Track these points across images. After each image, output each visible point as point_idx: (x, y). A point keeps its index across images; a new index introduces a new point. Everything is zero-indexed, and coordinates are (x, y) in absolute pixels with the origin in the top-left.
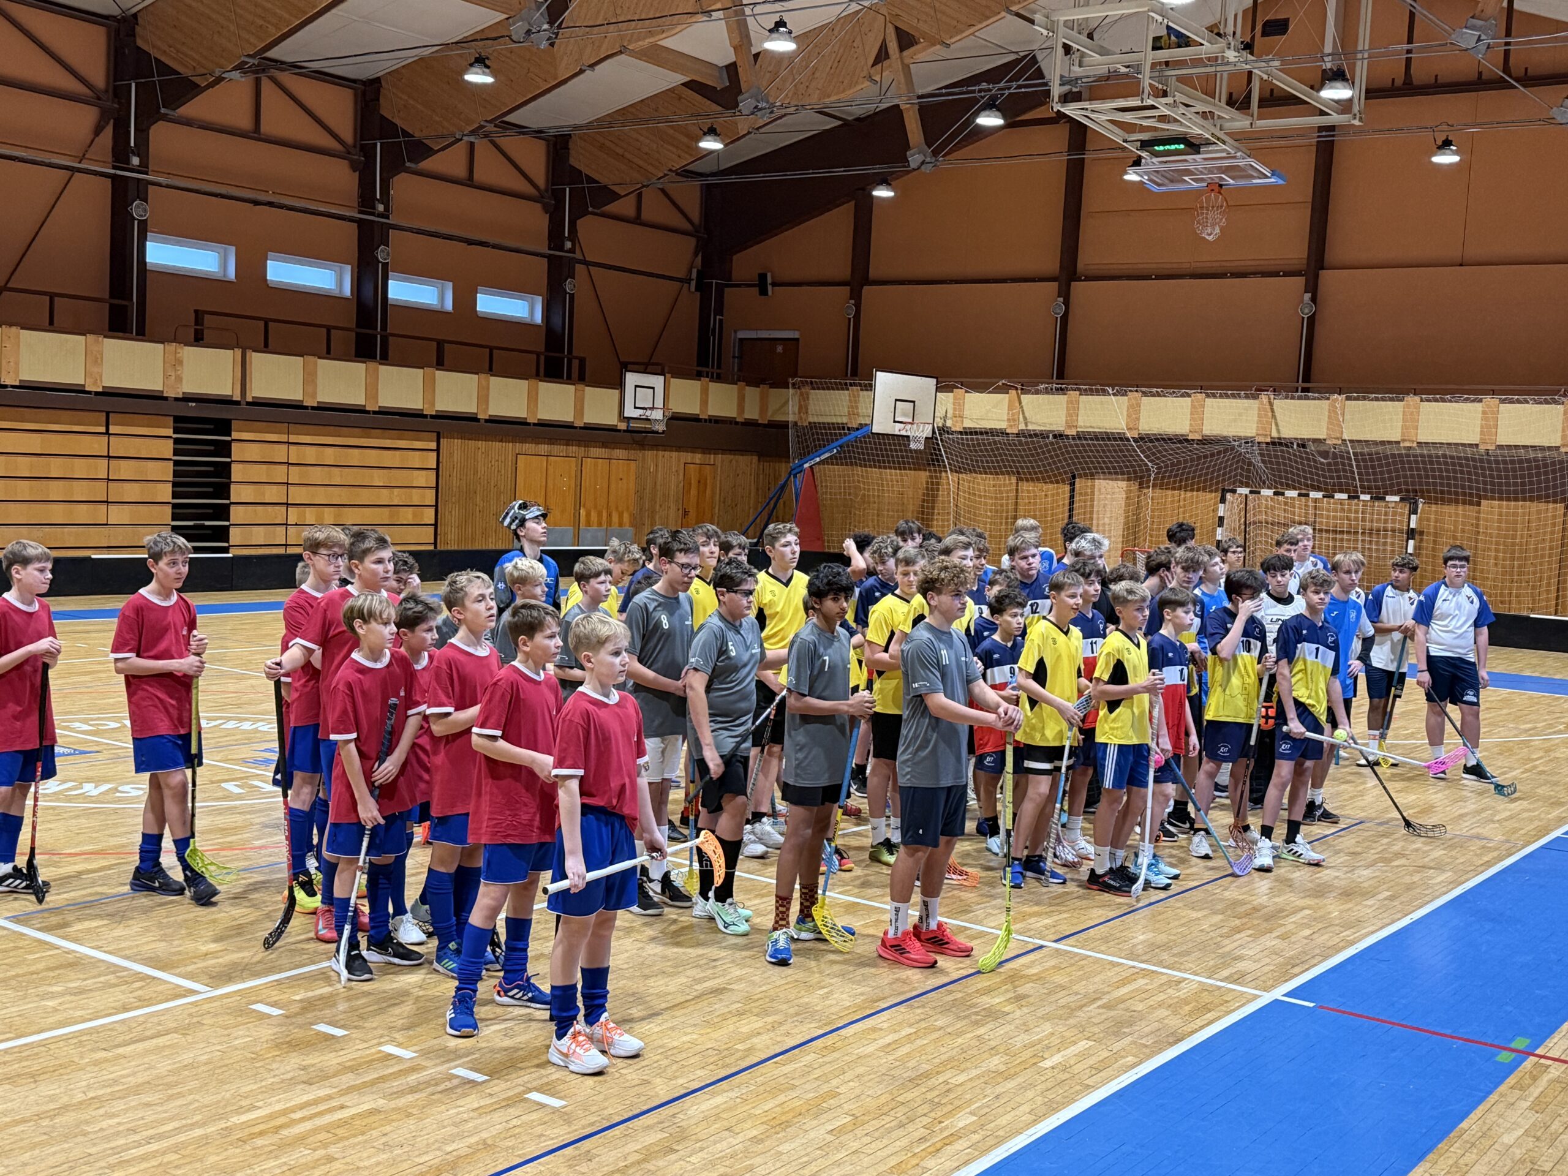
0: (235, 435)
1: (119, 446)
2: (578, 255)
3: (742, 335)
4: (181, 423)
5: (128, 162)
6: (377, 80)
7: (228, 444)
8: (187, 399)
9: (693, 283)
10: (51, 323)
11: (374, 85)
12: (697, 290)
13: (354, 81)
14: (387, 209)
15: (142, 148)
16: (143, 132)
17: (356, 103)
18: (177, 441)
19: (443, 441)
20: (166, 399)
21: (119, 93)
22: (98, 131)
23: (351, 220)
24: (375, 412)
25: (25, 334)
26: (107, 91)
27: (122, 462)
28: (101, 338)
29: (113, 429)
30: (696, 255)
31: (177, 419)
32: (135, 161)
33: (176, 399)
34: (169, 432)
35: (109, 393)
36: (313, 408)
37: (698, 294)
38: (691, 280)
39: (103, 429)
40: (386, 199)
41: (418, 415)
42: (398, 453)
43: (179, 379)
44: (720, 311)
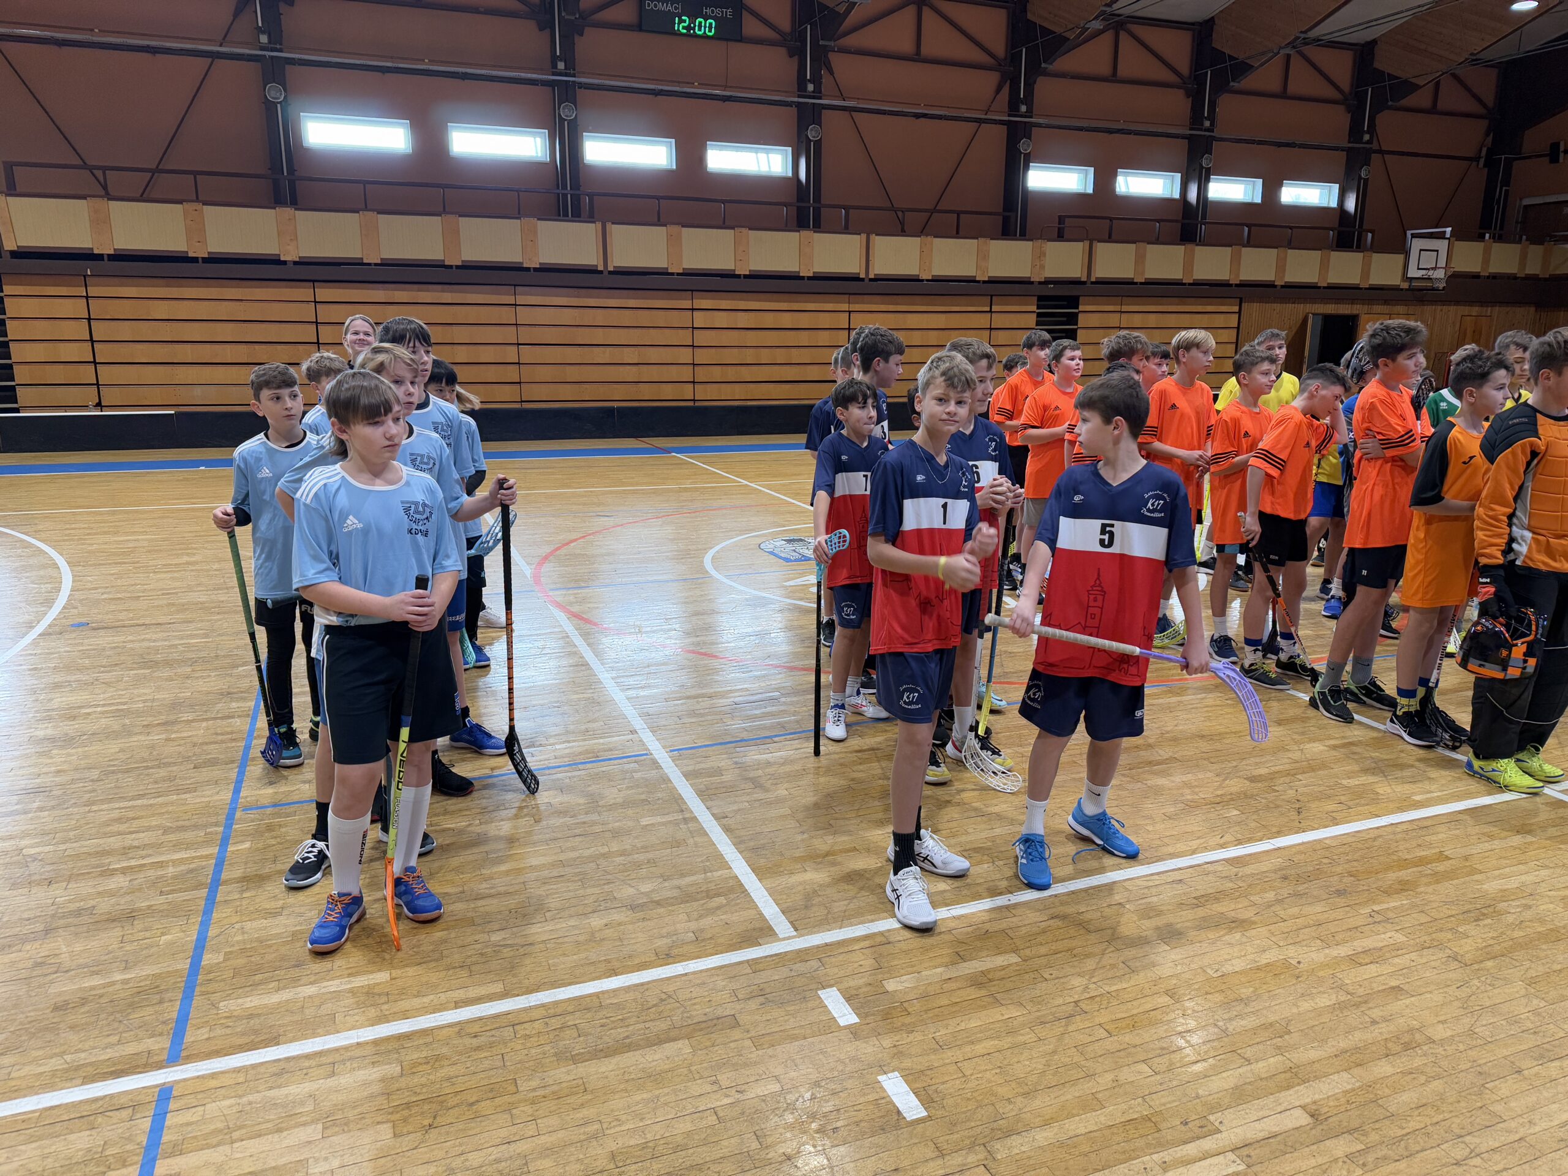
0: (1081, 308)
1: (999, 320)
2: (1375, 146)
3: (1527, 202)
4: (1042, 301)
5: (1018, 110)
6: (1212, 20)
7: (1076, 315)
8: (1047, 282)
9: (1482, 161)
10: (957, 233)
11: (1210, 23)
12: (1485, 166)
13: (1193, 24)
14: (1212, 124)
15: (1029, 99)
16: (1030, 86)
17: (1193, 41)
18: (1039, 315)
19: (1245, 305)
20: (1032, 283)
21: (1014, 59)
22: (998, 90)
23: (1183, 137)
24: (1190, 284)
25: (937, 241)
26: (1006, 59)
27: (1001, 333)
28: (988, 240)
29: (994, 308)
30: (1487, 135)
31: (1041, 298)
32: (1023, 108)
33: (1040, 283)
34: (1034, 308)
35: (992, 281)
36: (1141, 283)
37: (1486, 170)
38: (1480, 157)
39: (988, 309)
40: (1212, 117)
41: (1225, 284)
42: (1206, 316)
43: (1042, 267)
44: (1507, 182)
